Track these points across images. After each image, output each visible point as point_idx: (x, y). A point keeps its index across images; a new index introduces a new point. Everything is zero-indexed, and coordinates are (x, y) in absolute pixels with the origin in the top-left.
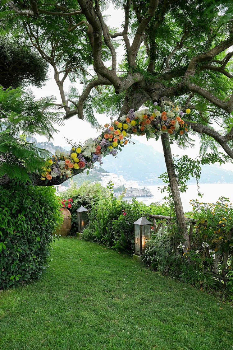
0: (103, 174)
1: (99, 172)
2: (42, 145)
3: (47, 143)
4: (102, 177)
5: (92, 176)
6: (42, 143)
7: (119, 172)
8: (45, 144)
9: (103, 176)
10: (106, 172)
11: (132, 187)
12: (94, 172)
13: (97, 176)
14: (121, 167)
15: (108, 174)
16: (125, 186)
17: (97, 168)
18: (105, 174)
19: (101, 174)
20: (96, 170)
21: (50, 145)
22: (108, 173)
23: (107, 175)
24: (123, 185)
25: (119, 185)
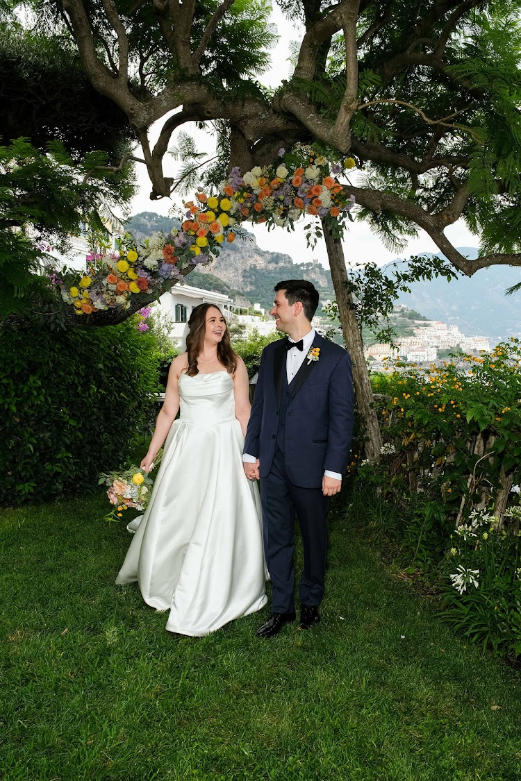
0: (417, 322)
1: (410, 318)
2: (302, 268)
3: (312, 265)
4: (415, 328)
5: (397, 326)
6: (302, 265)
7: (452, 318)
8: (308, 267)
9: (418, 327)
10: (424, 319)
11: (475, 350)
12: (401, 318)
13: (406, 327)
14: (454, 308)
15: (427, 322)
16: (461, 346)
17: (405, 312)
18: (422, 322)
19: (414, 323)
20: (403, 314)
21: (317, 269)
22: (428, 320)
23: (425, 325)
24: (458, 345)
25: (450, 344)
